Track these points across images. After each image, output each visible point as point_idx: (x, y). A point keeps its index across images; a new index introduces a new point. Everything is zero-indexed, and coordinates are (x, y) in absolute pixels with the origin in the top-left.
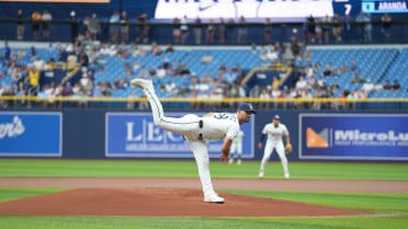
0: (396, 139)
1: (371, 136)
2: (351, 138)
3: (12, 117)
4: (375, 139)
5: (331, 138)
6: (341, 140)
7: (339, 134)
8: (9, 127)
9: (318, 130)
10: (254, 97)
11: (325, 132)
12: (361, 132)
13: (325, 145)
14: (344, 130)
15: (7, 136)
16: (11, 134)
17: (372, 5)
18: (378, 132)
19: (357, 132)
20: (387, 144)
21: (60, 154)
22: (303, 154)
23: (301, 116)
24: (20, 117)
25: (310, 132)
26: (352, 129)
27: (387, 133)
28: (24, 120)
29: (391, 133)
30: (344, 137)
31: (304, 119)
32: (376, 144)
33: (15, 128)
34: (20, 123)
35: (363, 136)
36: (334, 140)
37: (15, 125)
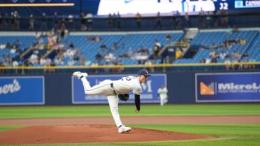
0: (258, 88)
1: (242, 87)
2: (229, 88)
3: (13, 80)
4: (244, 89)
5: (216, 88)
6: (222, 89)
7: (221, 86)
8: (11, 86)
9: (207, 84)
10: (166, 63)
11: (212, 84)
12: (235, 84)
13: (212, 93)
14: (224, 83)
15: (9, 92)
16: (12, 91)
17: (242, 2)
18: (246, 84)
19: (232, 84)
20: (252, 91)
21: (43, 103)
22: (199, 99)
23: (196, 75)
24: (18, 80)
25: (203, 85)
26: (229, 82)
27: (252, 84)
28: (21, 82)
29: (254, 85)
30: (224, 88)
31: (198, 76)
32: (245, 91)
33: (14, 87)
34: (17, 84)
35: (236, 87)
36: (218, 89)
37: (14, 85)
